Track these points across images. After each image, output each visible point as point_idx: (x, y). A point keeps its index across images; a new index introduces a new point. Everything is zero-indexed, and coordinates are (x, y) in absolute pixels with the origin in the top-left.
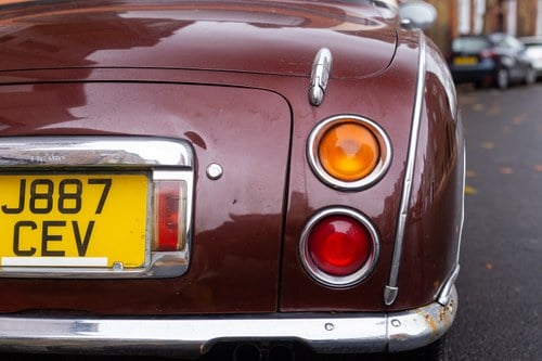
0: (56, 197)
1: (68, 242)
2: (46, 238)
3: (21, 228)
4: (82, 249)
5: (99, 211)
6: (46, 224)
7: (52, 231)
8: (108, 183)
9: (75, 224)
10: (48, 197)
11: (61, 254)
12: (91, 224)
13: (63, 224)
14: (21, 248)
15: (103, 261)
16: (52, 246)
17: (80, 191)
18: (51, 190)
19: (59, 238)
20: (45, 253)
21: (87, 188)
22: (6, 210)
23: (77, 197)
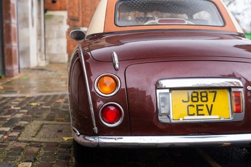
0: (199, 97)
1: (205, 111)
2: (198, 110)
3: (189, 107)
4: (210, 113)
5: (214, 101)
6: (197, 106)
7: (200, 108)
8: (216, 93)
9: (207, 105)
10: (197, 97)
11: (203, 115)
12: (212, 105)
13: (203, 105)
14: (190, 113)
15: (217, 117)
16: (200, 112)
17: (207, 95)
18: (198, 95)
19: (202, 110)
20: (198, 115)
21: (209, 94)
22: (183, 101)
23: (206, 97)
